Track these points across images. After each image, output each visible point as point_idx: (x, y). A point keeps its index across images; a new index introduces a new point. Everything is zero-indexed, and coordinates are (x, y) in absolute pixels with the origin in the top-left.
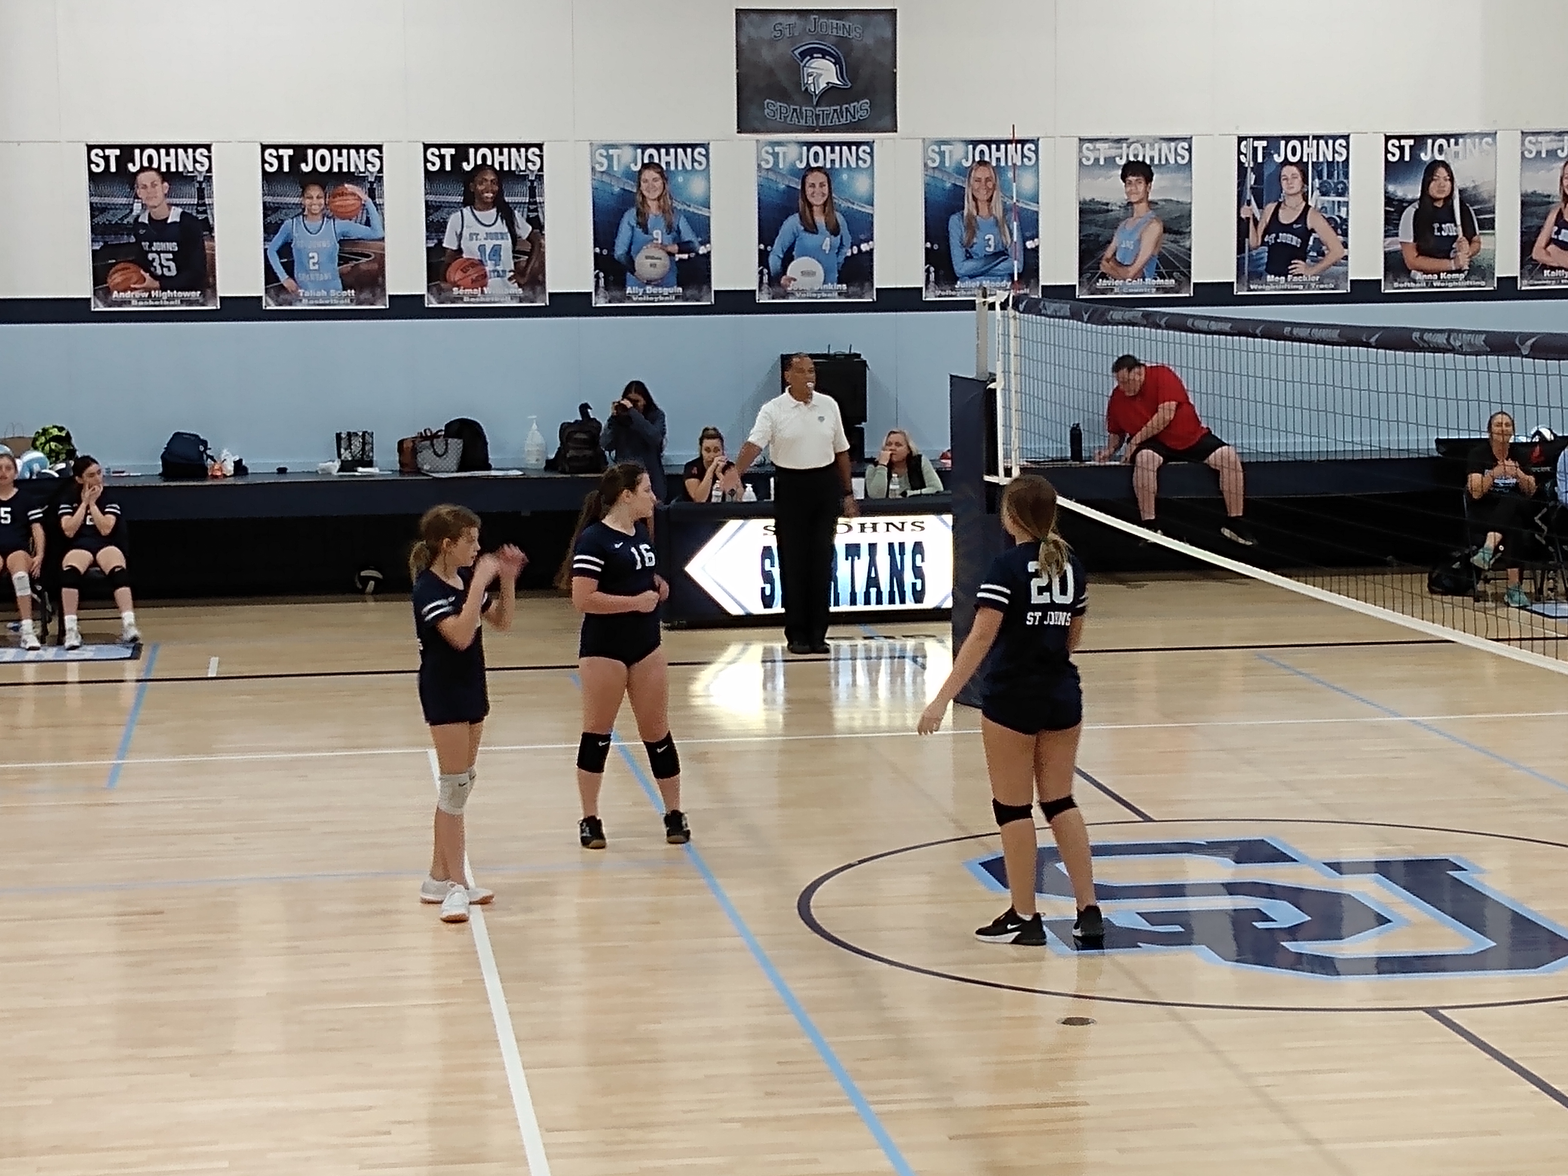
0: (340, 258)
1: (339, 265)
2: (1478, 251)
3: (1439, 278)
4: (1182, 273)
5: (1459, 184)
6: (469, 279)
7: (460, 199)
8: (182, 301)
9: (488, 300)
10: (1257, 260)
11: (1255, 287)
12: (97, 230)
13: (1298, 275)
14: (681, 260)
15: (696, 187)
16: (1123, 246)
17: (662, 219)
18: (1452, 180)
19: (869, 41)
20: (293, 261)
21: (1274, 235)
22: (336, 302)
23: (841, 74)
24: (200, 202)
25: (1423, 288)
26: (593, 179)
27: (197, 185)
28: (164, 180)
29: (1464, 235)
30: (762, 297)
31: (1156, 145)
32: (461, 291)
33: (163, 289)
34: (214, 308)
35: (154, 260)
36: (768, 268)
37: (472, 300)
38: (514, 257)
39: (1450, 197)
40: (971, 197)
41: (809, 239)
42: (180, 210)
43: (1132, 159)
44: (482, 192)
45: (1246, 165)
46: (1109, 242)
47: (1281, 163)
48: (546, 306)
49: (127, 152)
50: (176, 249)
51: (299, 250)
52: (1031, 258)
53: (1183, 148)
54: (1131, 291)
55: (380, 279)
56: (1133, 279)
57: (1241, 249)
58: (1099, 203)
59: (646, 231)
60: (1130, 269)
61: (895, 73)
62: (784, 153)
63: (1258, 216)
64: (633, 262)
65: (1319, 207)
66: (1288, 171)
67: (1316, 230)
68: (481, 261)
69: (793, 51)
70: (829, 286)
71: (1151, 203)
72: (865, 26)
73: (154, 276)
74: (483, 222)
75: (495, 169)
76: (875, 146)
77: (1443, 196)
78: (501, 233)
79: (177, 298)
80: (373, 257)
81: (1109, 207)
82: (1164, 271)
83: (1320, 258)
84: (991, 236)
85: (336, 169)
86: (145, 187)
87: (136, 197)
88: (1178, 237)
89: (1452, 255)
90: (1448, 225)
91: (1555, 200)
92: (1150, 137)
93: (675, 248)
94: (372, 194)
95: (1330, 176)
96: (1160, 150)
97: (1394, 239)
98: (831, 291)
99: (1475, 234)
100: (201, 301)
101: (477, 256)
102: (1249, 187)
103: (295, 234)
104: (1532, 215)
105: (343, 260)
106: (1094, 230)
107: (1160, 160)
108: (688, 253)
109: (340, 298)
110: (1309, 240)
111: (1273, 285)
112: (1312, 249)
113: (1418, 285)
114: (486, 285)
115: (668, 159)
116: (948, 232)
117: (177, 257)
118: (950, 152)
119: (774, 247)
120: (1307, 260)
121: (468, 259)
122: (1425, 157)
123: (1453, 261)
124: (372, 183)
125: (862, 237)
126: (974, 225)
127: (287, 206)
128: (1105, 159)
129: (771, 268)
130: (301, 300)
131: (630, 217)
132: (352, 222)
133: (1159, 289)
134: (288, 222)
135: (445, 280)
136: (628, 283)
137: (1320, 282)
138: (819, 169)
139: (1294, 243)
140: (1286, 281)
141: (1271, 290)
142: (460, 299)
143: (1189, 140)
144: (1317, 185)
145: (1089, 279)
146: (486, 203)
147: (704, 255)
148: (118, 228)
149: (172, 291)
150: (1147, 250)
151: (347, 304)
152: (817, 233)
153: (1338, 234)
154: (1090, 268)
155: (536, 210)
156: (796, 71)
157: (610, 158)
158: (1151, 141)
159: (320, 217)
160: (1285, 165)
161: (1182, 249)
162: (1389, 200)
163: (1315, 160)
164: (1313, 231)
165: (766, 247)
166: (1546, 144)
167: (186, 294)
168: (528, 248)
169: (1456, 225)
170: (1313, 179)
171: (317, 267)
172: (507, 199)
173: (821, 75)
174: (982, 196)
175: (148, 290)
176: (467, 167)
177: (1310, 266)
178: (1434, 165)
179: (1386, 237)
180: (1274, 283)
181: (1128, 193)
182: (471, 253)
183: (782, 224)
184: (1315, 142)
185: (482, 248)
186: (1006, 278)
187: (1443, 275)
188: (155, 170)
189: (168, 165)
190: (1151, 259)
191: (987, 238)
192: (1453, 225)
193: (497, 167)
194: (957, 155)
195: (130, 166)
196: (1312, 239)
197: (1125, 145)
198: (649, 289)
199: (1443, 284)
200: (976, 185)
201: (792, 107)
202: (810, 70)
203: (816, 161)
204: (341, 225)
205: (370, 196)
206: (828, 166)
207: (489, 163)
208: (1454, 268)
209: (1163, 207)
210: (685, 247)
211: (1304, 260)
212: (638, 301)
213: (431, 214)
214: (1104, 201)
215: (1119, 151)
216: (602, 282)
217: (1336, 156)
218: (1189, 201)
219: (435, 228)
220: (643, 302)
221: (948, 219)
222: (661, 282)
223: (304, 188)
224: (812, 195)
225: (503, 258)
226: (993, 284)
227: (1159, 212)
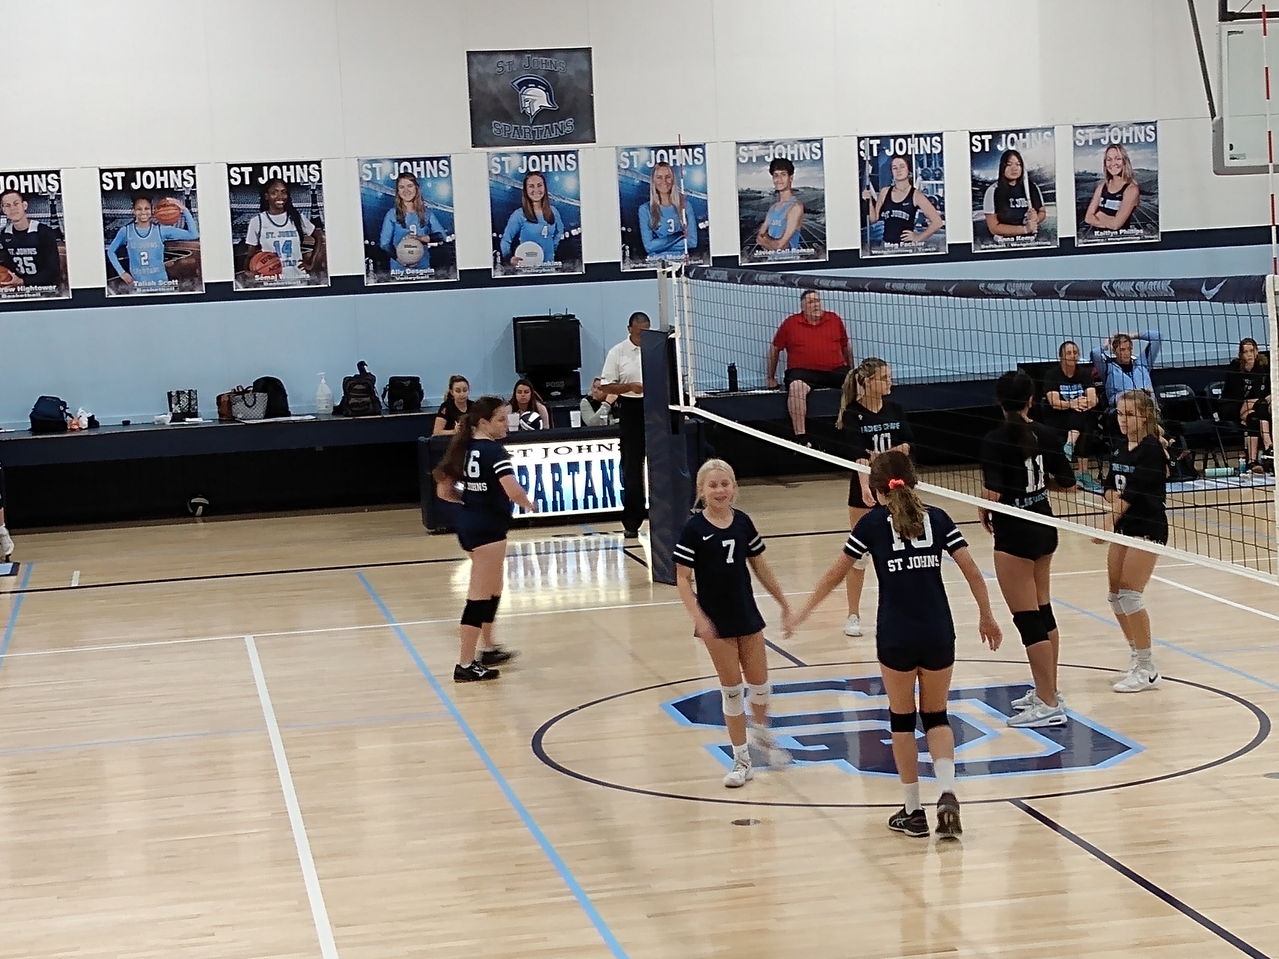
0: (165, 255)
1: (165, 261)
2: (1044, 219)
3: (1015, 240)
4: (820, 244)
5: (1027, 167)
6: (267, 269)
7: (258, 206)
8: (42, 294)
9: (282, 284)
10: (876, 231)
11: (876, 252)
13: (908, 242)
14: (432, 247)
15: (442, 190)
16: (773, 224)
17: (416, 217)
18: (1022, 165)
19: (572, 73)
20: (128, 259)
21: (888, 212)
22: (163, 290)
23: (550, 99)
24: (53, 215)
25: (1004, 248)
26: (362, 187)
27: (50, 203)
28: (23, 200)
29: (1033, 207)
30: (496, 274)
31: (796, 146)
32: (262, 278)
33: (27, 285)
34: (67, 298)
35: (18, 262)
36: (501, 252)
37: (271, 284)
38: (302, 250)
39: (1021, 178)
40: (655, 191)
41: (531, 228)
42: (37, 223)
43: (777, 157)
44: (275, 200)
45: (865, 159)
46: (763, 222)
47: (892, 157)
48: (328, 287)
50: (36, 253)
51: (132, 251)
52: (703, 235)
53: (816, 147)
54: (780, 258)
55: (198, 271)
56: (782, 249)
57: (863, 223)
58: (753, 192)
59: (404, 226)
60: (779, 242)
61: (592, 97)
62: (509, 162)
63: (876, 198)
64: (395, 250)
65: (922, 189)
66: (897, 162)
67: (920, 206)
68: (276, 254)
69: (512, 83)
70: (549, 264)
71: (794, 191)
72: (567, 61)
73: (19, 275)
74: (276, 223)
75: (284, 182)
76: (580, 154)
77: (1016, 177)
78: (291, 232)
79: (38, 291)
80: (191, 253)
81: (761, 195)
82: (804, 242)
83: (924, 228)
84: (672, 221)
85: (159, 186)
86: (9, 205)
87: (2, 213)
88: (815, 216)
89: (1024, 222)
90: (1021, 199)
91: (1100, 177)
92: (790, 139)
93: (427, 238)
94: (188, 205)
95: (929, 165)
96: (799, 150)
97: (981, 211)
98: (549, 267)
99: (1041, 206)
100: (57, 292)
101: (273, 250)
102: (867, 175)
103: (129, 239)
104: (1083, 189)
105: (168, 257)
106: (750, 212)
107: (799, 157)
108: (438, 241)
109: (167, 286)
110: (915, 215)
111: (889, 250)
112: (918, 221)
113: (999, 246)
114: (281, 273)
115: (419, 169)
116: (638, 218)
117: (36, 259)
118: (638, 156)
119: (504, 234)
120: (915, 231)
121: (266, 253)
122: (1001, 148)
123: (1025, 227)
124: (188, 196)
125: (572, 224)
126: (658, 212)
127: (122, 216)
128: (757, 158)
129: (503, 252)
130: (135, 290)
131: (391, 215)
132: (174, 227)
133: (802, 256)
134: (123, 229)
135: (249, 270)
136: (392, 266)
137: (926, 246)
138: (536, 173)
139: (904, 217)
140: (899, 246)
141: (888, 254)
142: (261, 284)
143: (820, 141)
144: (920, 172)
145: (749, 251)
146: (278, 209)
147: (450, 243)
149: (33, 286)
150: (792, 227)
151: (172, 291)
152: (537, 223)
153: (937, 209)
155: (317, 213)
156: (515, 98)
157: (373, 170)
158: (791, 142)
159: (148, 223)
160: (895, 158)
161: (819, 225)
162: (975, 182)
163: (917, 153)
164: (918, 207)
165: (498, 234)
166: (1092, 134)
167: (45, 288)
168: (313, 242)
169: (1026, 200)
170: (916, 168)
171: (147, 263)
172: (294, 205)
173: (534, 100)
174: (664, 189)
175: (15, 286)
177: (916, 234)
178: (1008, 154)
179: (974, 210)
180: (890, 248)
181: (776, 184)
182: (268, 248)
183: (509, 217)
184: (917, 139)
185: (276, 244)
187: (1018, 238)
188: (15, 191)
190: (795, 233)
191: (668, 221)
192: (1024, 199)
193: (286, 180)
194: (643, 159)
196: (917, 213)
198: (408, 271)
199: (1018, 245)
200: (658, 181)
201: (514, 126)
202: (527, 97)
203: (534, 167)
204: (165, 230)
205: (186, 206)
207: (279, 177)
208: (1026, 232)
209: (802, 193)
210: (435, 237)
211: (912, 230)
212: (400, 281)
213: (235, 219)
214: (758, 190)
215: (767, 151)
216: (371, 266)
217: (933, 149)
218: (821, 187)
219: (239, 230)
220: (404, 281)
221: (638, 208)
222: (417, 265)
223: (134, 201)
224: (532, 194)
225: (293, 251)
226: (675, 257)
227: (800, 197)
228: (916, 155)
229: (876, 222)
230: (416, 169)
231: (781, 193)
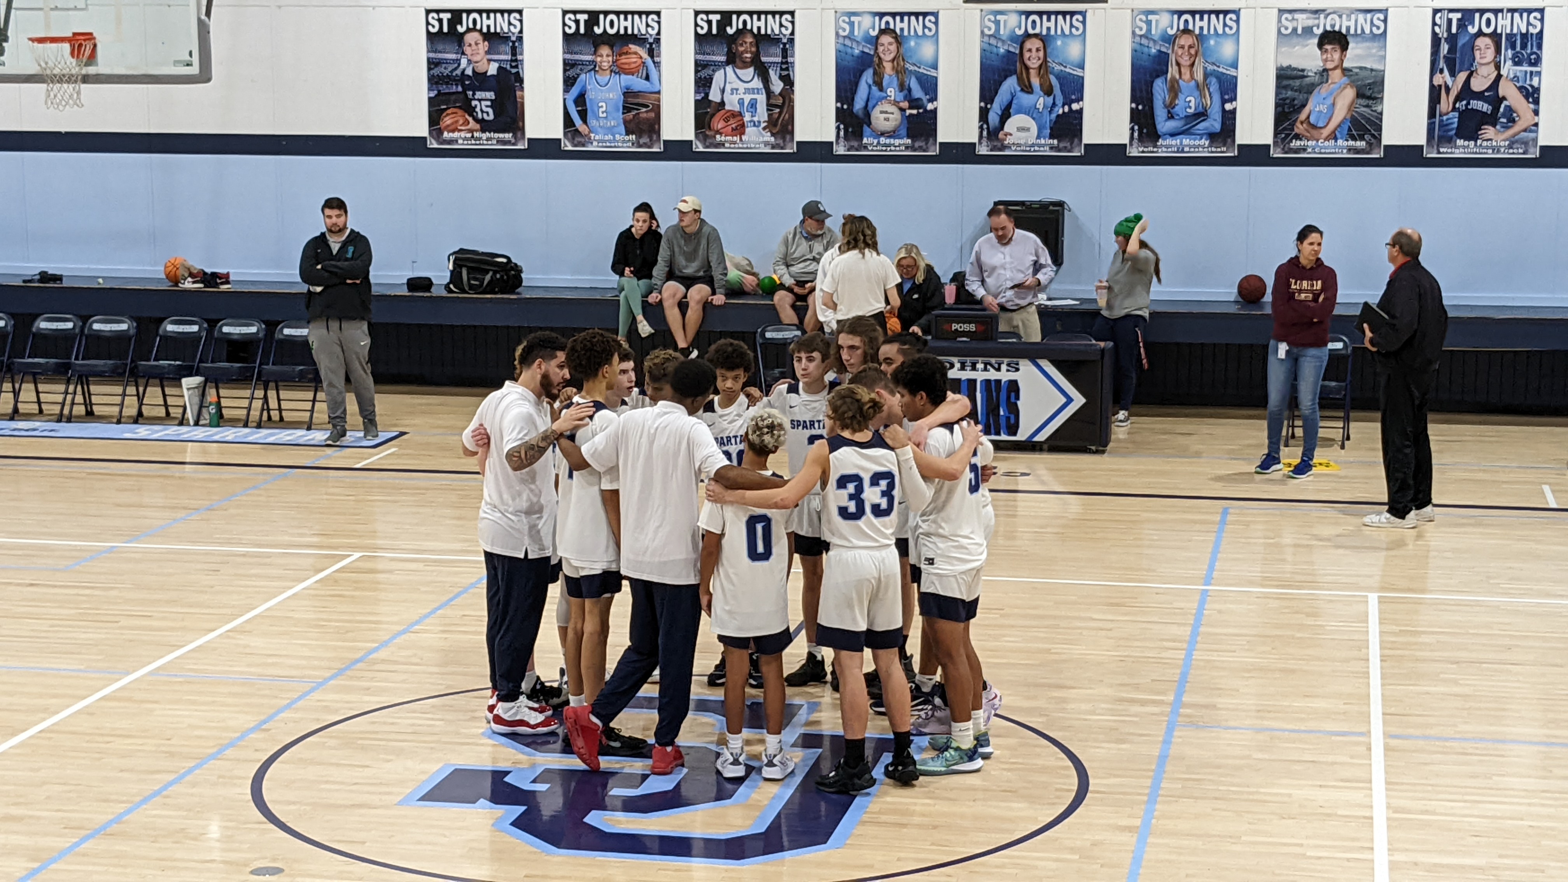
0: (624, 107)
1: (623, 113)
4: (1373, 136)
6: (730, 128)
7: (723, 59)
8: (498, 142)
9: (745, 146)
10: (1447, 125)
11: (1445, 150)
12: (434, 81)
13: (1487, 140)
14: (911, 115)
15: (927, 51)
16: (1317, 109)
17: (896, 79)
20: (586, 110)
21: (1464, 102)
22: (620, 144)
26: (836, 43)
27: (511, 44)
28: (484, 40)
30: (981, 149)
31: (1353, 17)
33: (483, 130)
34: (522, 147)
36: (987, 124)
37: (732, 146)
38: (768, 110)
40: (1174, 63)
41: (1026, 99)
42: (497, 65)
43: (1329, 28)
44: (742, 53)
45: (1440, 36)
46: (1304, 106)
47: (1475, 34)
48: (795, 153)
49: (457, 15)
50: (493, 97)
51: (591, 100)
52: (1229, 118)
53: (1378, 19)
54: (1323, 151)
55: (657, 127)
56: (1325, 140)
57: (1432, 114)
58: (1295, 69)
59: (881, 89)
60: (1323, 131)
62: (1005, 21)
63: (1450, 83)
64: (870, 116)
65: (1512, 76)
66: (1481, 42)
67: (1507, 97)
68: (740, 112)
70: (1042, 141)
71: (1346, 71)
73: (476, 120)
74: (743, 79)
75: (753, 33)
76: (1088, 15)
78: (758, 89)
80: (651, 107)
81: (1305, 73)
82: (1354, 132)
83: (1510, 124)
84: (1192, 99)
85: (622, 32)
86: (470, 45)
87: (463, 53)
88: (1371, 102)
92: (1347, 9)
93: (905, 105)
94: (651, 53)
95: (1524, 46)
96: (1356, 21)
98: (1043, 146)
101: (737, 108)
102: (1442, 56)
103: (588, 87)
105: (626, 109)
106: (1290, 93)
107: (1356, 30)
108: (918, 108)
109: (624, 141)
110: (1500, 107)
111: (1462, 149)
112: (1504, 116)
114: (743, 133)
115: (902, 25)
116: (1152, 94)
117: (494, 104)
118: (1157, 21)
119: (994, 105)
120: (1498, 127)
121: (729, 111)
124: (651, 44)
125: (1073, 97)
126: (1177, 87)
127: (583, 63)
128: (1303, 28)
129: (991, 125)
130: (592, 143)
131: (868, 76)
132: (635, 77)
133: (1350, 150)
134: (583, 76)
136: (865, 134)
137: (1510, 147)
138: (1036, 36)
139: (1485, 110)
140: (1476, 145)
141: (1460, 153)
142: (722, 145)
143: (1385, 11)
145: (1283, 140)
146: (744, 62)
147: (931, 111)
148: (448, 79)
149: (490, 132)
150: (1340, 113)
151: (629, 147)
152: (1032, 93)
153: (1529, 102)
154: (1284, 129)
157: (851, 24)
158: (1348, 12)
159: (608, 72)
160: (1479, 36)
161: (1375, 114)
163: (1508, 31)
164: (1504, 98)
165: (986, 104)
167: (501, 135)
168: (780, 102)
170: (1506, 50)
171: (605, 115)
172: (764, 59)
174: (1185, 61)
175: (471, 131)
176: (730, 31)
177: (1499, 131)
180: (1464, 147)
181: (1326, 61)
182: (731, 104)
183: (1000, 85)
184: (1509, 15)
185: (741, 102)
186: (1205, 137)
188: (478, 30)
189: (488, 27)
190: (1343, 122)
191: (1188, 99)
193: (755, 31)
194: (1164, 24)
195: (459, 27)
196: (1503, 106)
197: (1322, 16)
198: (883, 140)
200: (1180, 52)
203: (1034, 28)
204: (626, 79)
205: (649, 55)
206: (1044, 32)
207: (749, 27)
209: (1357, 74)
210: (915, 103)
211: (1494, 126)
212: (872, 150)
213: (699, 71)
214: (1300, 67)
215: (1316, 22)
216: (842, 133)
217: (1530, 28)
218: (1383, 68)
219: (703, 83)
220: (877, 151)
221: (1153, 82)
222: (892, 134)
223: (596, 47)
224: (1029, 59)
225: (758, 110)
226: (1192, 142)
227: (1353, 78)
228: (1507, 35)
229: (1447, 114)
230: (899, 25)
231: (1330, 73)
